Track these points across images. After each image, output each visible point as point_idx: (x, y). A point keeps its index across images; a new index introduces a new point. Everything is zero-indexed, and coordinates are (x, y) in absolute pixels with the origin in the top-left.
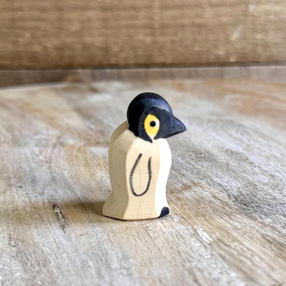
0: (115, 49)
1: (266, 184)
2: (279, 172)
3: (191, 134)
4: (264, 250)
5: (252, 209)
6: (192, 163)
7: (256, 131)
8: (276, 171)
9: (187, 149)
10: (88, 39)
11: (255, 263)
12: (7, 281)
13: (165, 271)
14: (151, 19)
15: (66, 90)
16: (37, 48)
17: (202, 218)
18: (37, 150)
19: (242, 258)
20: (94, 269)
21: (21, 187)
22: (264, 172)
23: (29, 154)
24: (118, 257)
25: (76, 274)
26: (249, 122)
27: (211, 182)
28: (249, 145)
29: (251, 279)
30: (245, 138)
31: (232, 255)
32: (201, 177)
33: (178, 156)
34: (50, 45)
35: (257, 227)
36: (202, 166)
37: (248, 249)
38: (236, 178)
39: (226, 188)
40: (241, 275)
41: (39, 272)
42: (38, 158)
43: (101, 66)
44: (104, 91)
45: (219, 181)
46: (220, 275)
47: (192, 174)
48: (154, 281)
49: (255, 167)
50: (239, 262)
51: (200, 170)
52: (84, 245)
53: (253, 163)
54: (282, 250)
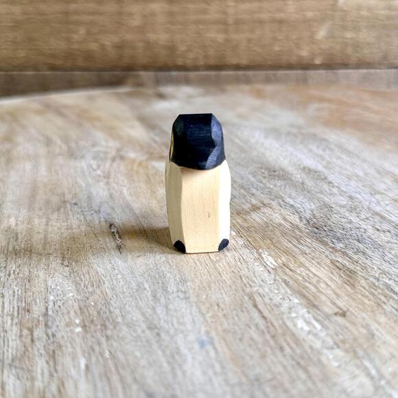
0: (183, 48)
1: (343, 207)
2: (359, 193)
3: (266, 149)
4: (332, 276)
5: (324, 233)
6: (264, 181)
7: (340, 147)
8: (356, 193)
9: (260, 165)
10: (152, 37)
11: (321, 289)
12: (59, 301)
13: (224, 295)
14: (225, 13)
15: (129, 95)
16: (93, 46)
17: (269, 242)
18: (94, 163)
19: (307, 284)
20: (150, 292)
21: (76, 204)
22: (342, 193)
23: (85, 168)
24: (176, 280)
25: (131, 296)
26: (333, 136)
27: (282, 203)
28: (330, 163)
29: (314, 306)
30: (326, 155)
31: (296, 281)
32: (272, 197)
33: (249, 173)
34: (107, 43)
35: (327, 253)
36: (275, 186)
37: (315, 275)
38: (311, 199)
39: (299, 210)
40: (304, 302)
41: (92, 293)
42: (95, 173)
43: (165, 68)
44: (173, 97)
45: (291, 202)
46: (281, 301)
47: (263, 194)
48: (211, 305)
49: (333, 187)
50: (303, 288)
51: (272, 189)
52: (140, 266)
53: (332, 183)
54: (351, 277)
